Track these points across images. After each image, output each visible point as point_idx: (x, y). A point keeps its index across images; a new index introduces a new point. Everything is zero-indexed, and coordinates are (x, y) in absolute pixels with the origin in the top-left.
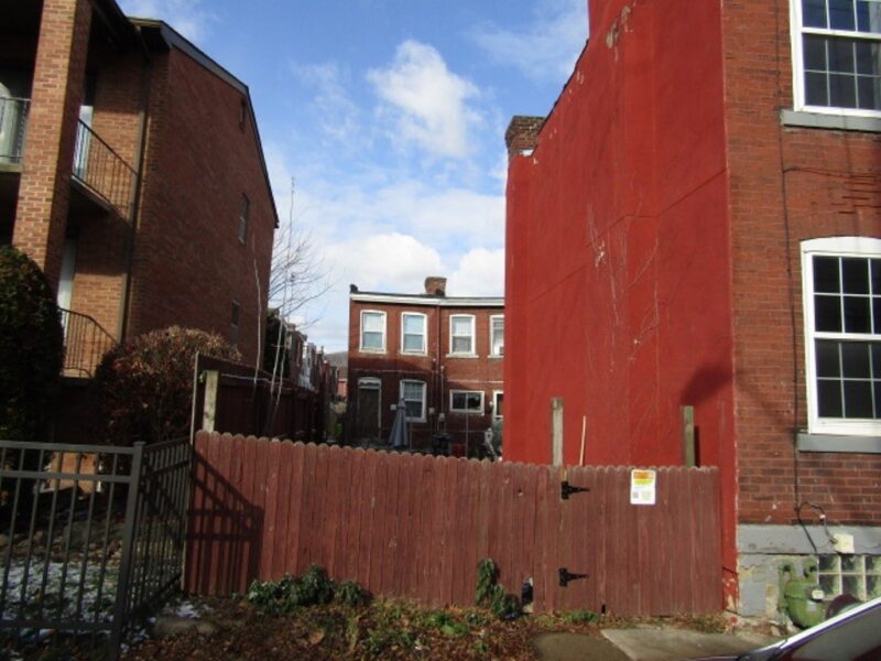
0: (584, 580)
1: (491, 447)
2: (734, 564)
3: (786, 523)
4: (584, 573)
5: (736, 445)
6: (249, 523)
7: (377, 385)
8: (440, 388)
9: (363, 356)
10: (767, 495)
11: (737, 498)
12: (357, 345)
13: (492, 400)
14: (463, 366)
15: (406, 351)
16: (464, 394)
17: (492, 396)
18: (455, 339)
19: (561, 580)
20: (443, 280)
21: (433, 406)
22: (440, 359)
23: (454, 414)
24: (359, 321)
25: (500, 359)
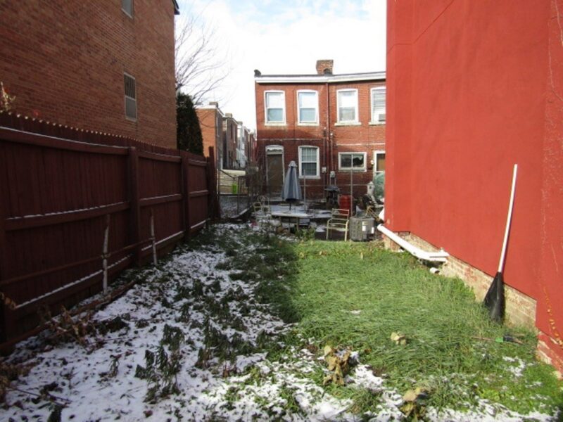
1: (372, 197)
7: (280, 151)
8: (330, 152)
9: (268, 128)
12: (263, 120)
13: (372, 159)
14: (348, 132)
15: (301, 123)
16: (350, 155)
17: (372, 155)
18: (341, 110)
20: (332, 62)
21: (326, 166)
22: (329, 127)
23: (342, 172)
24: (263, 100)
25: (379, 125)
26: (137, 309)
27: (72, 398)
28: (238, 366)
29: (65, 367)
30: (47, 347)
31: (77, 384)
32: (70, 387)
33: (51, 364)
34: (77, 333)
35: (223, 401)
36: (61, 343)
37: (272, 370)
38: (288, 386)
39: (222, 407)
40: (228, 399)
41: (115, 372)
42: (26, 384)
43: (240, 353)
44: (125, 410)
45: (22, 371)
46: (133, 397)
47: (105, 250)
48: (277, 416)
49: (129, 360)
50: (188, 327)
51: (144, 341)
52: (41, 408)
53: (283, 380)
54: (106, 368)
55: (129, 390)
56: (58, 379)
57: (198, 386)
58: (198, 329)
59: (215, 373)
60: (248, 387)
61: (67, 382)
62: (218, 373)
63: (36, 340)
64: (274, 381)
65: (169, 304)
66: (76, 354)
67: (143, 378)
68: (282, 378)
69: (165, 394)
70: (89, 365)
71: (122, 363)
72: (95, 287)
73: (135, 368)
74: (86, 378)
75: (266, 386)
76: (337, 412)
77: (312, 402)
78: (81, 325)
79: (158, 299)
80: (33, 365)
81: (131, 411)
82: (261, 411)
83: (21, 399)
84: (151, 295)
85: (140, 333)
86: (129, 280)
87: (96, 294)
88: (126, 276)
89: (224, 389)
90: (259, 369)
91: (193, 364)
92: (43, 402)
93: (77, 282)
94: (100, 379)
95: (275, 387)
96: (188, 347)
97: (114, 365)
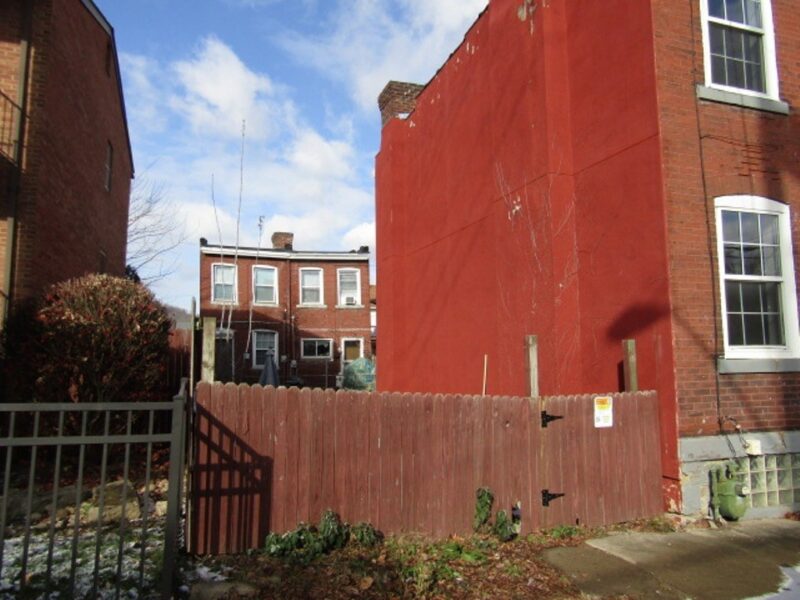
0: (562, 498)
2: (678, 472)
3: (712, 434)
4: (562, 492)
5: (675, 371)
6: (258, 474)
8: (291, 336)
9: (215, 307)
10: (699, 411)
11: (677, 417)
12: (209, 297)
13: (339, 346)
14: (313, 315)
15: (257, 304)
16: (314, 342)
18: (304, 290)
19: (544, 500)
20: (292, 235)
21: (286, 354)
22: (290, 309)
23: (305, 361)
24: (210, 274)
25: (347, 309)
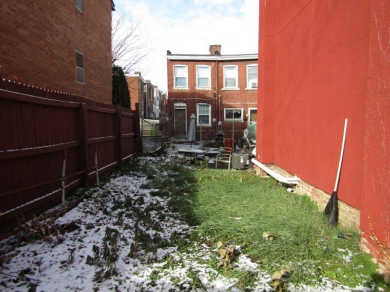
1: (247, 139)
7: (184, 106)
8: (218, 107)
9: (176, 91)
12: (172, 85)
13: (247, 113)
14: (231, 94)
15: (199, 88)
16: (232, 110)
17: (247, 111)
18: (226, 79)
20: (220, 46)
21: (215, 117)
22: (218, 91)
23: (227, 122)
24: (173, 70)
25: (252, 90)
26: (86, 216)
27: (42, 279)
28: (158, 256)
29: (36, 257)
30: (23, 243)
31: (45, 269)
32: (40, 271)
33: (26, 255)
34: (44, 233)
35: (149, 280)
36: (32, 240)
37: (182, 259)
38: (193, 270)
39: (148, 284)
40: (152, 279)
41: (71, 261)
42: (9, 269)
43: (159, 247)
44: (80, 287)
45: (6, 260)
46: (85, 278)
47: (64, 175)
48: (186, 290)
49: (81, 252)
50: (122, 229)
51: (92, 239)
52: (19, 286)
53: (189, 266)
54: (65, 257)
55: (82, 273)
56: (31, 265)
57: (131, 270)
58: (129, 230)
59: (142, 261)
60: (165, 270)
61: (37, 267)
62: (144, 260)
63: (15, 238)
64: (183, 266)
65: (108, 213)
66: (43, 248)
67: (91, 264)
68: (189, 264)
69: (108, 276)
70: (53, 255)
71: (77, 254)
72: (56, 200)
73: (86, 257)
74: (51, 265)
75: (178, 269)
76: (227, 287)
77: (210, 280)
78: (47, 227)
79: (101, 209)
80: (13, 256)
81: (84, 288)
82: (175, 287)
83: (5, 280)
84: (95, 206)
85: (88, 233)
86: (79, 196)
87: (57, 205)
88: (77, 193)
89: (149, 272)
90: (173, 258)
91: (127, 255)
92: (21, 282)
93: (44, 197)
94: (61, 265)
95: (184, 271)
96: (123, 243)
97: (71, 255)
